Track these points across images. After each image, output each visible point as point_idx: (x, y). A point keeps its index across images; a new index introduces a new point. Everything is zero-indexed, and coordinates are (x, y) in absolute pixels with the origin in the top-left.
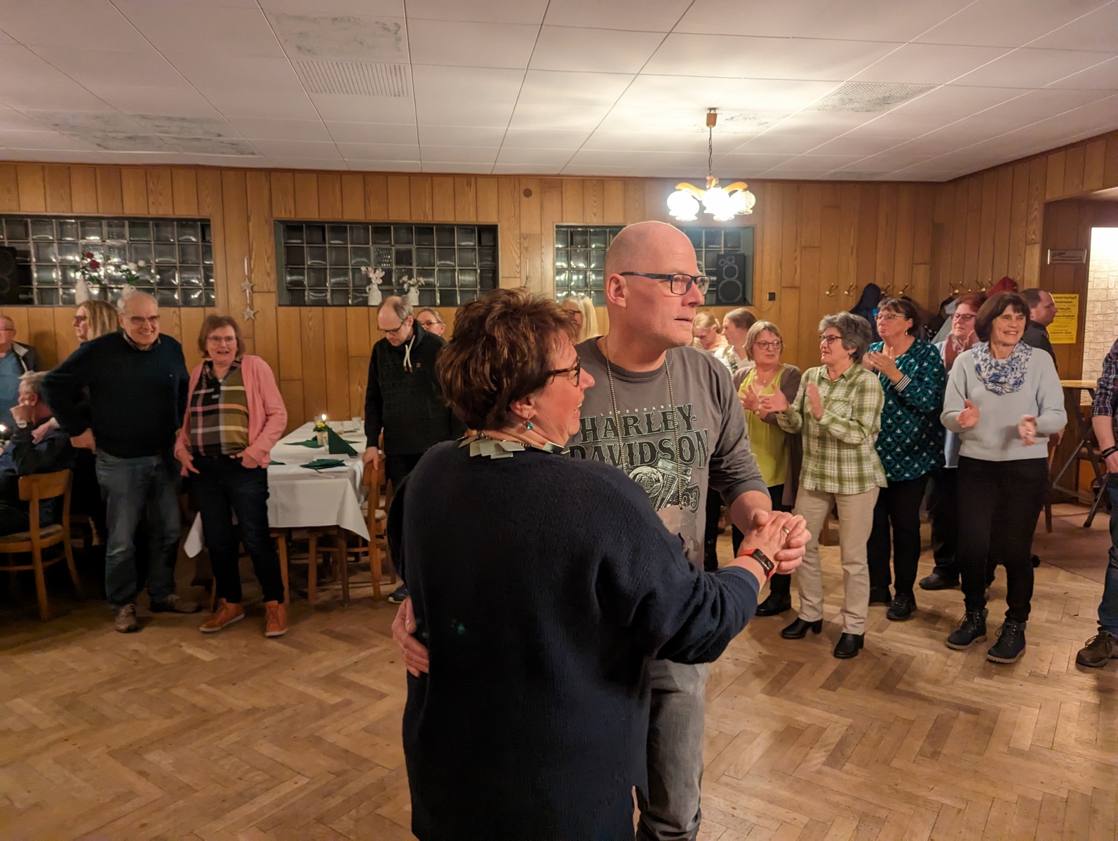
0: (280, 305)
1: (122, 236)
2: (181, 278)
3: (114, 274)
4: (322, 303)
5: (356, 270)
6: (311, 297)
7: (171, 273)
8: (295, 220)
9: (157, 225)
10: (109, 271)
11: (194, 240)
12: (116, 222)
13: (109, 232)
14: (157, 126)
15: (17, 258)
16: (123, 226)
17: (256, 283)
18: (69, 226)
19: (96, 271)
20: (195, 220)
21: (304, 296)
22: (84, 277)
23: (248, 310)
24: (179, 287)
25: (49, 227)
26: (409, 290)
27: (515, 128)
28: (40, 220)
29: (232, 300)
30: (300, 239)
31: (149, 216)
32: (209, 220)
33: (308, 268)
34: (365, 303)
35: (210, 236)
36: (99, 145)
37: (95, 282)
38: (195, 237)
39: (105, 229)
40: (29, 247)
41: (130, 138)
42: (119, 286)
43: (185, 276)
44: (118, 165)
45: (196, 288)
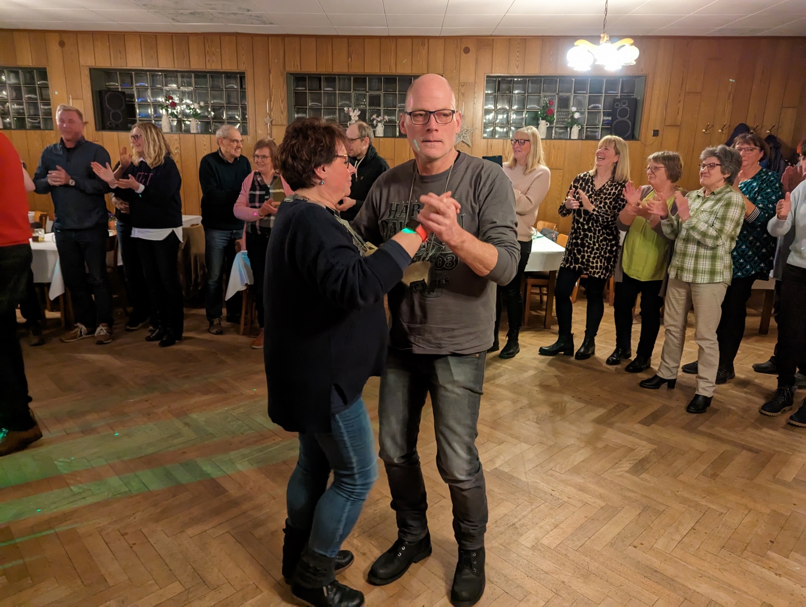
1: (190, 85)
2: (227, 114)
3: (186, 110)
5: (341, 110)
7: (221, 111)
8: (300, 72)
9: (212, 77)
10: (183, 109)
11: (235, 87)
12: (186, 74)
13: (182, 81)
15: (126, 99)
16: (191, 77)
17: (274, 118)
18: (158, 77)
19: (175, 109)
20: (236, 73)
22: (167, 113)
24: (226, 121)
25: (145, 77)
26: (377, 125)
28: (140, 73)
29: (258, 130)
30: (303, 87)
31: (207, 70)
32: (244, 73)
33: (309, 108)
35: (245, 85)
36: (172, 19)
37: (174, 116)
38: (236, 85)
39: (180, 79)
40: (134, 91)
41: (191, 13)
42: (189, 120)
43: (230, 113)
44: (187, 33)
45: (237, 122)
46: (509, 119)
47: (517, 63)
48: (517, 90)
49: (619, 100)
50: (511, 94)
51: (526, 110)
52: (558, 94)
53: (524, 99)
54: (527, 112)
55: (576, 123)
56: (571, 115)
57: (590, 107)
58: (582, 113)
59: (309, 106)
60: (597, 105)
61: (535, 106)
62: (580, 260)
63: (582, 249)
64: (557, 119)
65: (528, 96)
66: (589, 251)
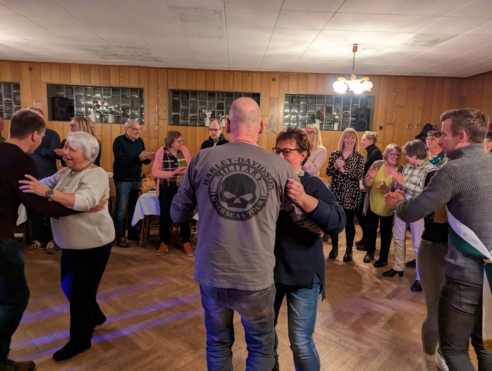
0: (169, 125)
1: (109, 95)
2: (131, 112)
3: (105, 110)
4: (186, 125)
5: (201, 111)
6: (182, 122)
7: (127, 110)
8: (177, 89)
9: (123, 91)
10: (104, 109)
11: (137, 97)
12: (107, 89)
13: (104, 93)
14: (125, 50)
15: (69, 102)
16: (109, 90)
17: (160, 115)
18: (89, 90)
19: (99, 109)
20: (137, 89)
21: (179, 121)
22: (94, 111)
23: (157, 126)
24: (130, 116)
25: (81, 90)
26: (222, 120)
27: (269, 52)
28: (78, 87)
29: (150, 122)
30: (178, 97)
31: (120, 87)
32: (143, 89)
33: (181, 110)
34: (203, 125)
35: (143, 95)
36: (102, 57)
37: (98, 113)
38: (137, 96)
39: (103, 91)
40: (74, 98)
41: (114, 55)
42: (107, 115)
43: (133, 111)
44: (109, 65)
45: (137, 117)
46: (298, 118)
47: (303, 87)
48: (303, 102)
49: (360, 109)
50: (299, 104)
51: (307, 114)
52: (325, 105)
53: (306, 108)
54: (308, 114)
55: (336, 121)
56: (333, 117)
57: (344, 112)
58: (339, 116)
59: (181, 108)
60: (347, 111)
61: (313, 111)
62: (340, 199)
63: (340, 193)
64: (325, 118)
65: (308, 105)
66: (344, 193)
